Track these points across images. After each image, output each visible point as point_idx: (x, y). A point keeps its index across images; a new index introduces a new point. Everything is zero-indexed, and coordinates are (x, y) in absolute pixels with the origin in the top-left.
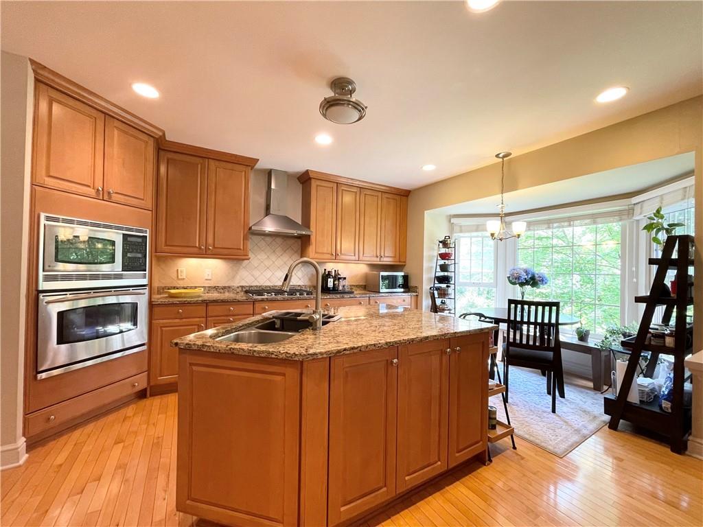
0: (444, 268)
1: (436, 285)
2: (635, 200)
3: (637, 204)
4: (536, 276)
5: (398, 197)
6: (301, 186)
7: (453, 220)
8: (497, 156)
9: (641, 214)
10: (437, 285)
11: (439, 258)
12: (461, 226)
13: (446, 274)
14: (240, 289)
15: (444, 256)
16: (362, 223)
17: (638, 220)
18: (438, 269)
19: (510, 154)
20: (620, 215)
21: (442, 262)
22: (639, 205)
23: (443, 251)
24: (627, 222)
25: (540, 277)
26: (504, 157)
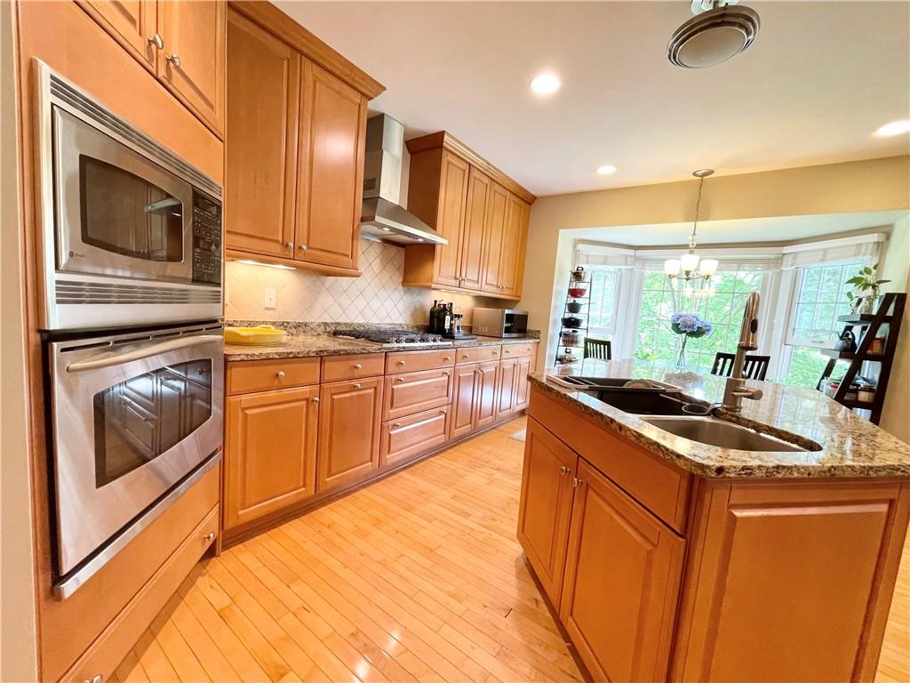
0: (573, 308)
2: (786, 250)
3: (788, 254)
5: (522, 203)
6: (409, 155)
7: (581, 247)
8: (694, 174)
9: (793, 264)
10: (565, 330)
11: (568, 295)
12: (588, 256)
13: (575, 315)
14: (323, 327)
15: (574, 293)
16: (489, 234)
18: (565, 309)
19: (712, 172)
20: (767, 262)
21: (571, 300)
22: (791, 256)
23: (574, 285)
25: (706, 326)
26: (704, 175)
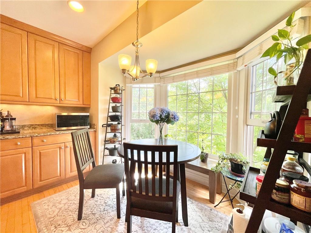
1: (109, 123)
3: (240, 57)
4: (171, 114)
9: (243, 64)
11: (111, 101)
13: (116, 114)
15: (115, 100)
17: (239, 71)
18: (111, 110)
20: (228, 67)
22: (242, 58)
23: (114, 96)
24: (232, 73)
